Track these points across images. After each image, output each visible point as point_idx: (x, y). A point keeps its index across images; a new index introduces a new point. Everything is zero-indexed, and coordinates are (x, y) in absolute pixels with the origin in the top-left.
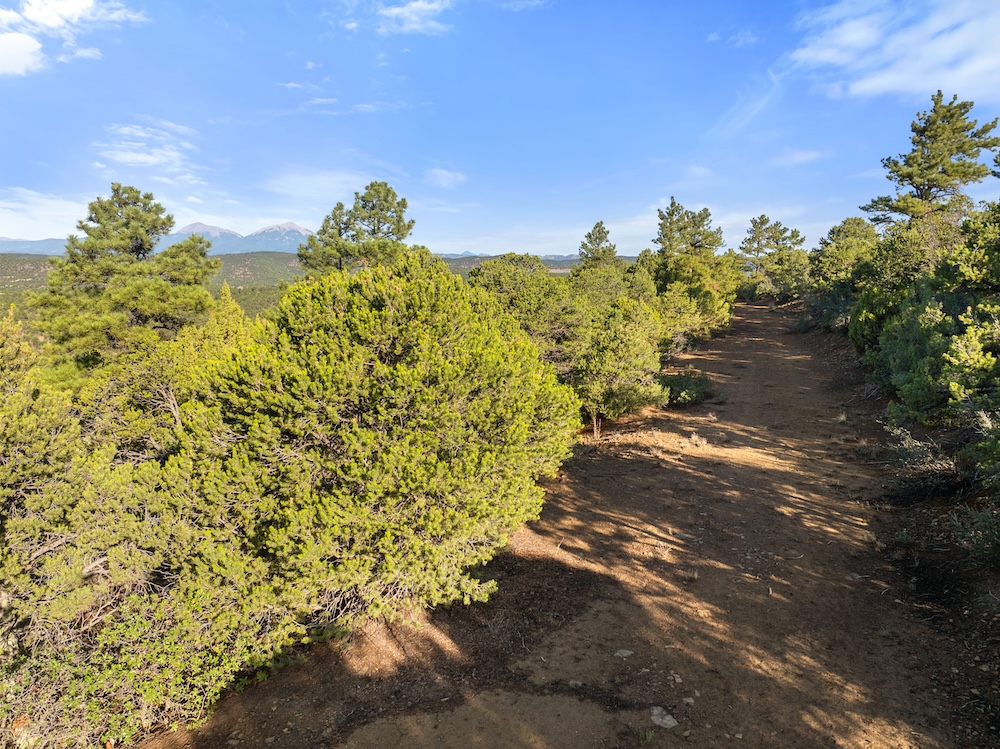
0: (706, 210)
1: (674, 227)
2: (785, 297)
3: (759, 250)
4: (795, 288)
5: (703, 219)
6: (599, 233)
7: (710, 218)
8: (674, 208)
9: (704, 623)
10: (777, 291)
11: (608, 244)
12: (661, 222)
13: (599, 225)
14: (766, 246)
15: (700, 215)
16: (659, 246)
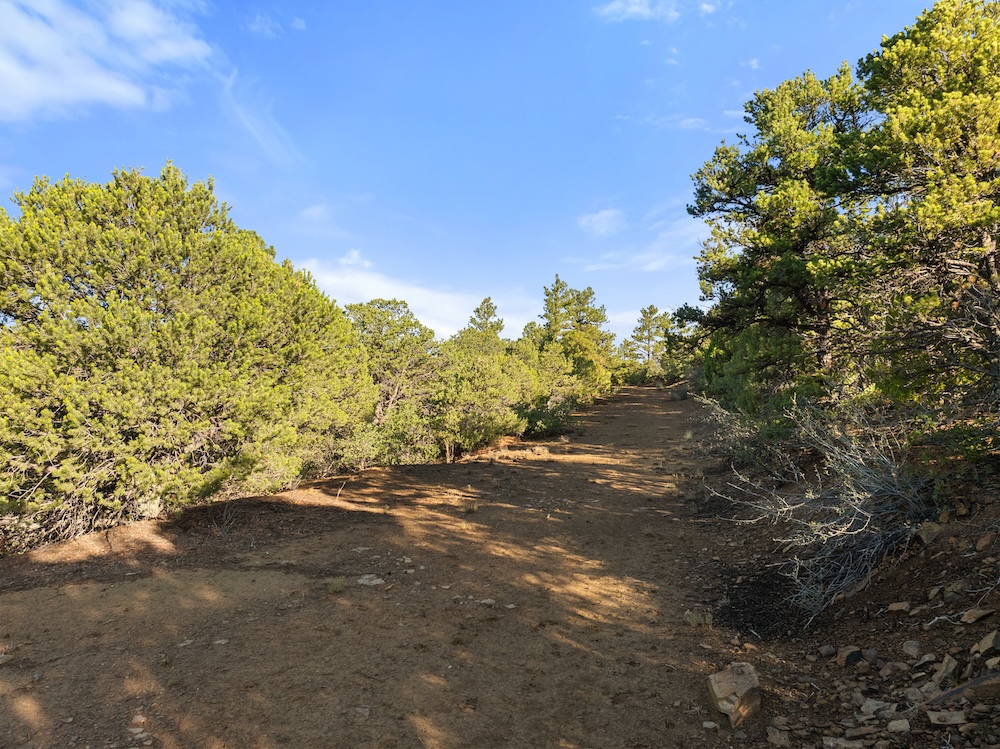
0: (590, 288)
1: (559, 303)
2: (673, 379)
3: (649, 338)
4: (681, 369)
5: (587, 298)
6: (486, 309)
7: (594, 296)
8: (559, 285)
9: (464, 534)
10: (664, 373)
11: (496, 319)
12: (547, 298)
13: (487, 301)
14: (656, 334)
15: (584, 293)
16: (546, 321)
